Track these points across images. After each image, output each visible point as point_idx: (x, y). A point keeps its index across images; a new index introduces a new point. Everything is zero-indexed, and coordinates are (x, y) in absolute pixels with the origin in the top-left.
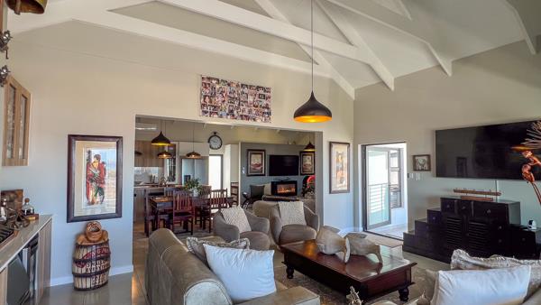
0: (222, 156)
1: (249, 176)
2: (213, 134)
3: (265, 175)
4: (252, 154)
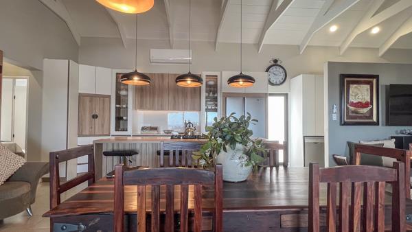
0: (286, 95)
1: (346, 124)
2: (273, 63)
3: (377, 124)
4: (349, 83)
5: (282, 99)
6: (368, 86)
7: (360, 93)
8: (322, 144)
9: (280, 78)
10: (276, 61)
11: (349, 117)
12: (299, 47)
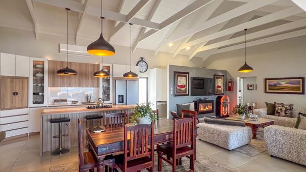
0: (147, 78)
1: (176, 96)
2: (140, 59)
3: (188, 95)
4: (178, 76)
5: (145, 80)
6: (185, 78)
7: (182, 81)
8: (166, 105)
9: (145, 68)
10: (142, 58)
11: (177, 92)
12: (154, 51)
